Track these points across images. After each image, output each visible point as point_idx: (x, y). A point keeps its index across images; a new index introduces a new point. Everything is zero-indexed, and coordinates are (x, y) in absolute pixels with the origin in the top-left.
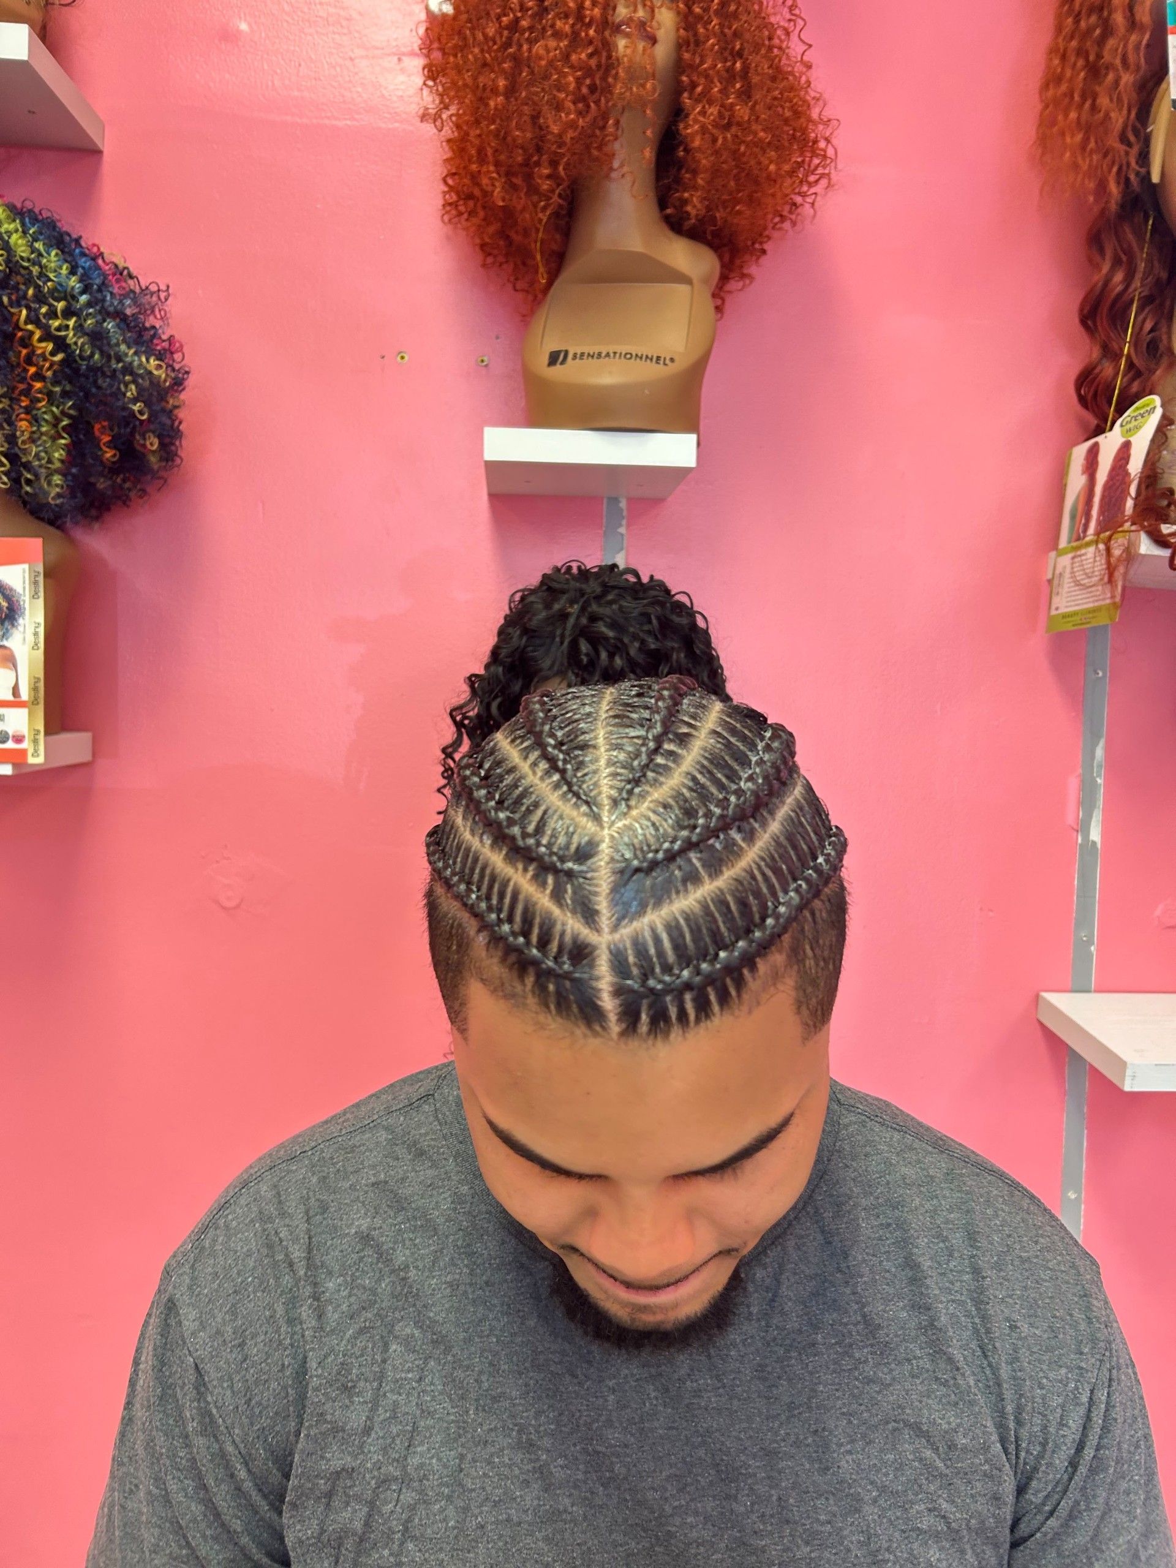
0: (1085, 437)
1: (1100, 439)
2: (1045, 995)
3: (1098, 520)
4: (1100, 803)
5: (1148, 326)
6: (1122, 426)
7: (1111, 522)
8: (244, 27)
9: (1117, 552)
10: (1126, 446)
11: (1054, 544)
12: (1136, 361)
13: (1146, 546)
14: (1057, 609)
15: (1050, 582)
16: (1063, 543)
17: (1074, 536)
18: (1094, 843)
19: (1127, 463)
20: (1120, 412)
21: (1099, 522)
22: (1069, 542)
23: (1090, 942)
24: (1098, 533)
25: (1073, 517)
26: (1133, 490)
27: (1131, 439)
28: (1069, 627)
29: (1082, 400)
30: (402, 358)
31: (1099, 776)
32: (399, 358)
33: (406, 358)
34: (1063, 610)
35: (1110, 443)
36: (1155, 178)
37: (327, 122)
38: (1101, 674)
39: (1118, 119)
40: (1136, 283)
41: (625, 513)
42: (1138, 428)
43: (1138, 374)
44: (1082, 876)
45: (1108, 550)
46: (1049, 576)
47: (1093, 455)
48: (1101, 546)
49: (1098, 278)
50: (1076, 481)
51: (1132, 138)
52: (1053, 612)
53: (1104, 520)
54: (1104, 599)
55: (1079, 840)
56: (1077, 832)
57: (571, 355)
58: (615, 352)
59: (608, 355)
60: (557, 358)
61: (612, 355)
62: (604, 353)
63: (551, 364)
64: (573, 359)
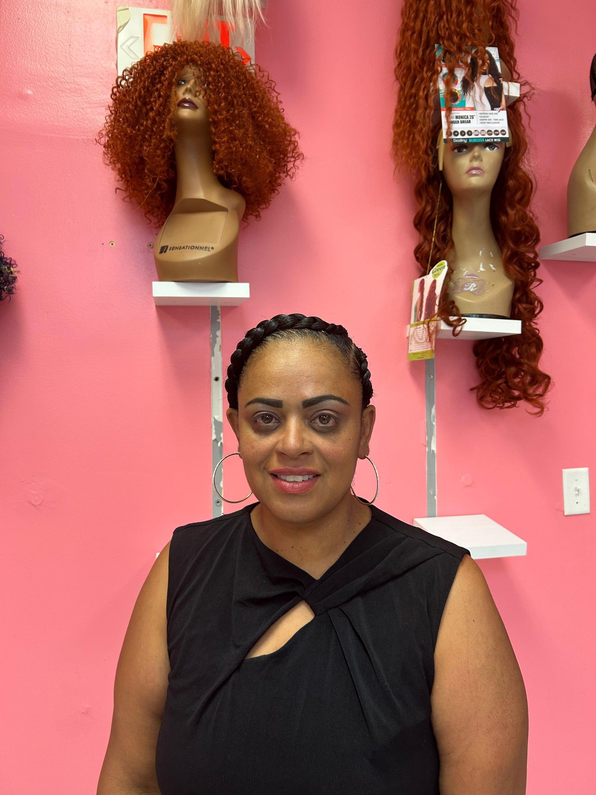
0: (420, 275)
1: (424, 277)
2: (416, 519)
3: (425, 313)
4: (435, 432)
5: (442, 228)
6: (433, 273)
7: (430, 315)
8: (30, 92)
9: (432, 328)
10: (434, 282)
11: (409, 322)
12: (438, 244)
13: (443, 326)
14: (411, 350)
15: (408, 338)
16: (412, 322)
17: (416, 320)
18: (433, 451)
19: (435, 289)
20: (432, 266)
21: (425, 314)
22: (415, 322)
23: (434, 495)
24: (425, 319)
25: (416, 311)
26: (437, 302)
27: (436, 279)
28: (416, 359)
29: (417, 259)
30: (112, 244)
31: (434, 421)
32: (111, 244)
33: (114, 244)
34: (413, 351)
35: (429, 279)
36: (441, 168)
37: (72, 137)
38: (432, 377)
39: (423, 146)
40: (436, 211)
41: (220, 313)
42: (439, 274)
43: (439, 250)
44: (429, 465)
45: (428, 327)
46: (408, 336)
47: (422, 283)
48: (426, 326)
49: (420, 208)
50: (416, 295)
51: (430, 152)
52: (410, 352)
53: (427, 313)
54: (428, 348)
55: (427, 450)
56: (426, 446)
57: (169, 248)
58: (187, 246)
59: (184, 248)
60: (163, 250)
61: (185, 247)
62: (182, 247)
63: (161, 252)
64: (170, 250)
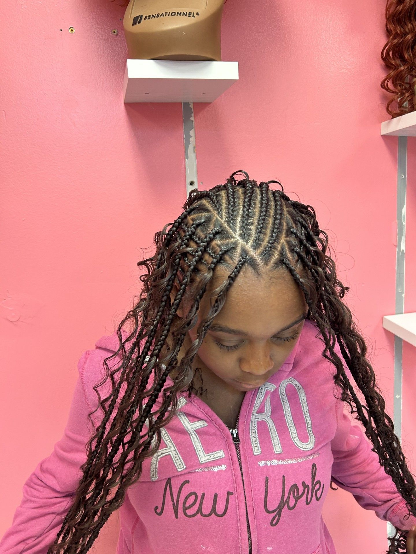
2: (385, 317)
4: (405, 233)
18: (403, 251)
23: (402, 293)
31: (404, 221)
32: (70, 31)
33: (74, 30)
38: (403, 176)
41: (193, 110)
44: (398, 265)
55: (397, 250)
56: (396, 246)
57: (144, 17)
58: (166, 13)
59: (162, 15)
60: (137, 20)
61: (164, 14)
62: (161, 14)
63: (134, 24)
64: (145, 19)
